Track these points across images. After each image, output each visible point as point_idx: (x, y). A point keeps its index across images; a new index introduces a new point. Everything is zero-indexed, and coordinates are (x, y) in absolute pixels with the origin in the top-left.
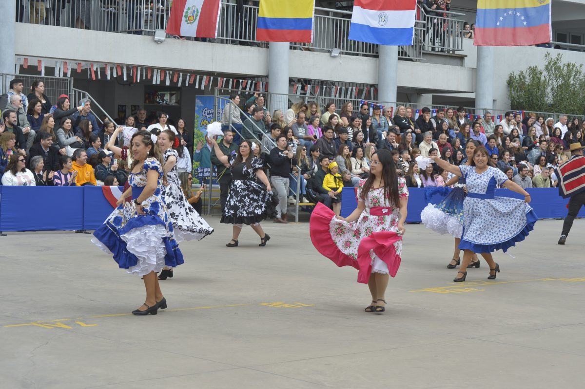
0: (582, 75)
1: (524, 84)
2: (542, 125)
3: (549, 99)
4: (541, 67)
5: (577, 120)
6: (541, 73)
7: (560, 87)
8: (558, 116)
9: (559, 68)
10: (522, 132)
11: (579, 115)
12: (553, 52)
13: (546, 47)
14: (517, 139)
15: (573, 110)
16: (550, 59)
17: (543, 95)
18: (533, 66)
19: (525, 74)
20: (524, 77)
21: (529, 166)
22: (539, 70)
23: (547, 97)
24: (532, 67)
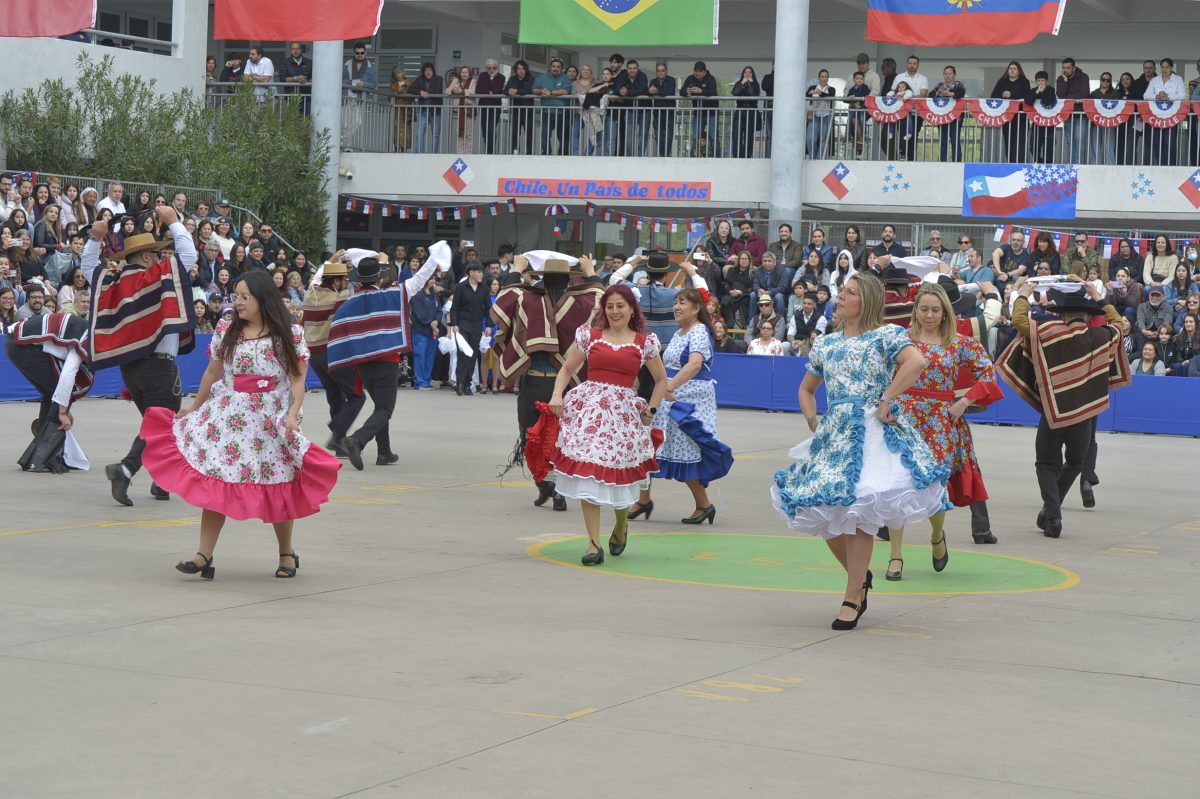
0: (155, 101)
1: (34, 115)
2: (73, 202)
3: (87, 149)
4: (71, 82)
5: (145, 194)
6: (70, 95)
7: (109, 124)
8: (106, 185)
9: (108, 84)
10: (33, 217)
11: (148, 184)
12: (96, 52)
13: (80, 40)
14: (24, 231)
15: (137, 173)
16: (89, 66)
17: (75, 138)
18: (54, 78)
19: (36, 95)
20: (35, 102)
21: (48, 288)
22: (65, 88)
23: (82, 143)
24: (52, 82)
